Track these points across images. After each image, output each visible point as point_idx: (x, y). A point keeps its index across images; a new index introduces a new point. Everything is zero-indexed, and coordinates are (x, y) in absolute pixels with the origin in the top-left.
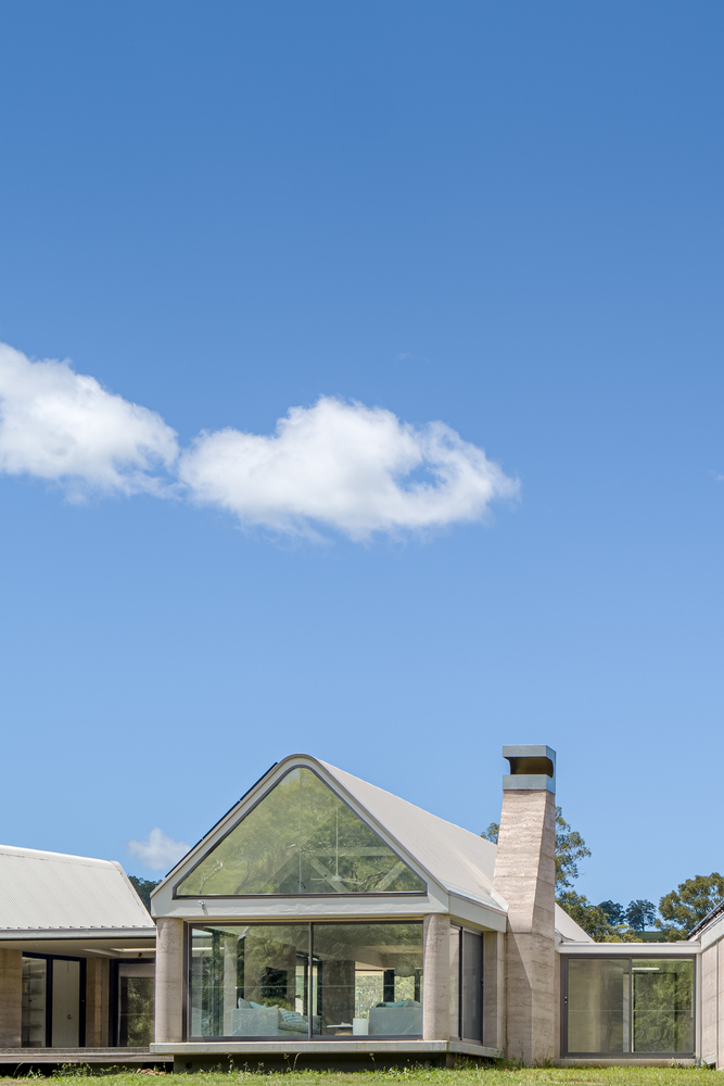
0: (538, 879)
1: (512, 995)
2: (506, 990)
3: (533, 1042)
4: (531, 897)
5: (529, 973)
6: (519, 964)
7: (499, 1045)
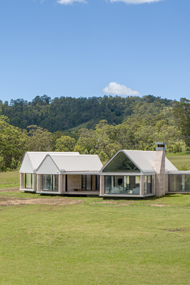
0: (161, 165)
1: (157, 185)
2: (156, 184)
3: (160, 193)
4: (160, 169)
5: (159, 181)
6: (158, 180)
7: (154, 193)
